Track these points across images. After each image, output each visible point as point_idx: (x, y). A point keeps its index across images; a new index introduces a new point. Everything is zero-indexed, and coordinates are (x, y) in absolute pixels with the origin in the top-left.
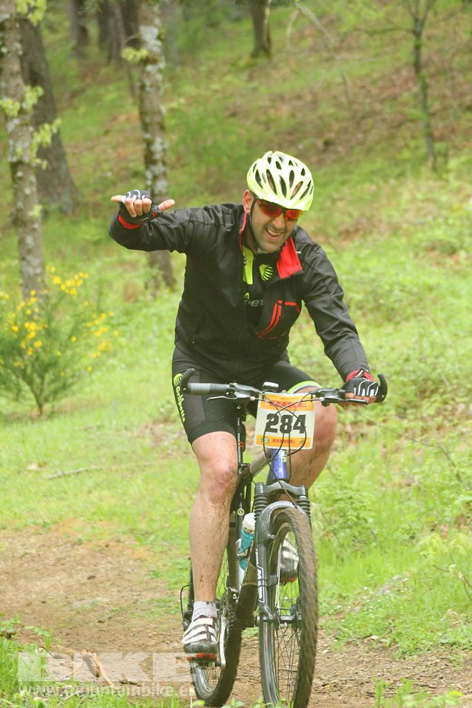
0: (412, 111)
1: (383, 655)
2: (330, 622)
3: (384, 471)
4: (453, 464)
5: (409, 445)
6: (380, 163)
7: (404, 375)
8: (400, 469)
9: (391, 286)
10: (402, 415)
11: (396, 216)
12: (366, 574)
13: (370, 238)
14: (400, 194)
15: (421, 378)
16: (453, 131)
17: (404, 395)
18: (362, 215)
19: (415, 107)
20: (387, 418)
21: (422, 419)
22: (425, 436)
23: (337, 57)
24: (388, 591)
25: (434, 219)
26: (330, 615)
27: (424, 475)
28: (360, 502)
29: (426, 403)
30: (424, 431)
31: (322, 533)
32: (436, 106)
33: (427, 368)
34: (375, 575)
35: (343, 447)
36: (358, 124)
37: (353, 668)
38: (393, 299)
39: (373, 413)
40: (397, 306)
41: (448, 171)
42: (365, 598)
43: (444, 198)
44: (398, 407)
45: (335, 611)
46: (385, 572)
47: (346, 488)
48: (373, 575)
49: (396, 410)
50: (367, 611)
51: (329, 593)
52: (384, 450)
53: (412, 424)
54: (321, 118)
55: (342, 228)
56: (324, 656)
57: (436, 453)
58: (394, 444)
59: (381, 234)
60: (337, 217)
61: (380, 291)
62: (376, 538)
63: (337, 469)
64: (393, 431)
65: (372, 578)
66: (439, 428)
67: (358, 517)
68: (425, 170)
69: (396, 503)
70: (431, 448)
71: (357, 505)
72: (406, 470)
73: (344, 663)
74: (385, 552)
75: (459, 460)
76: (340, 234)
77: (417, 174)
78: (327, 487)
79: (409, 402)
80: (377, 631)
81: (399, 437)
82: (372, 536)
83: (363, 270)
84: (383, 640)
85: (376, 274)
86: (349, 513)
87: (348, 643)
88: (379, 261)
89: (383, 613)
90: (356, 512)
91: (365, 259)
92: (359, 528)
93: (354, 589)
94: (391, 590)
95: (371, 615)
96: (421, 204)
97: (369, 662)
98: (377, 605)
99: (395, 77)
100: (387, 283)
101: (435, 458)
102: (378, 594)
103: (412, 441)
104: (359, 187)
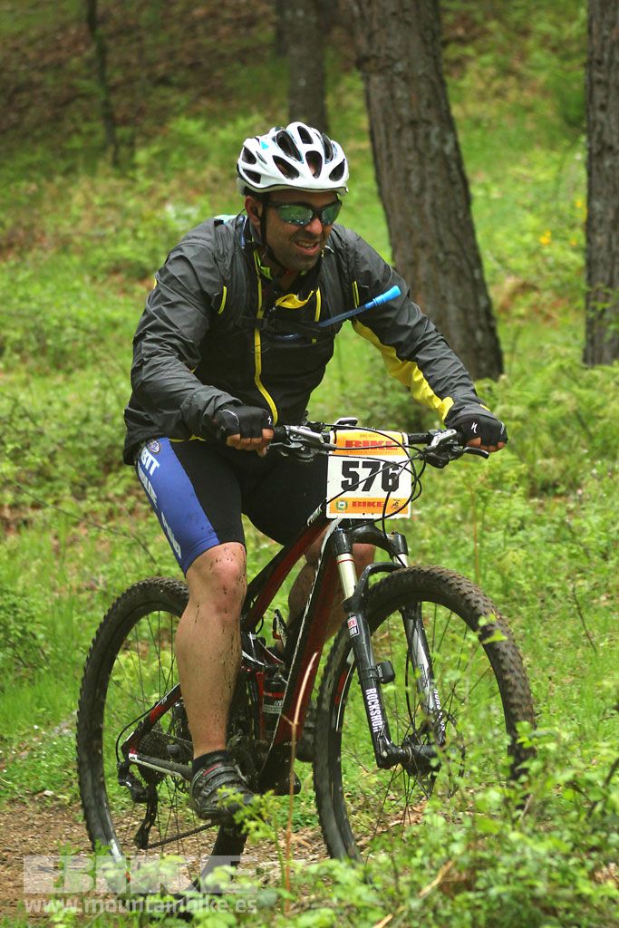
0: (85, 83)
1: (60, 816)
3: (56, 571)
4: (152, 560)
5: (93, 534)
6: (40, 154)
7: (83, 441)
8: (78, 568)
9: (61, 320)
10: (80, 495)
11: (66, 227)
12: (36, 709)
13: (29, 257)
14: (70, 197)
15: (106, 445)
16: (141, 112)
18: (18, 224)
19: (88, 77)
20: (59, 499)
21: (107, 500)
22: (113, 523)
24: (66, 731)
25: (118, 230)
27: (114, 574)
28: (27, 611)
29: (112, 478)
30: (110, 515)
32: (118, 76)
33: (113, 431)
34: (48, 709)
36: (10, 100)
37: (20, 835)
39: (41, 492)
40: (69, 348)
41: (134, 167)
43: (131, 203)
44: (74, 484)
46: (61, 705)
47: (7, 592)
48: (43, 709)
49: (71, 488)
50: (38, 757)
52: (55, 542)
53: (98, 506)
57: (130, 546)
58: (70, 533)
59: (44, 250)
61: (46, 328)
62: (47, 660)
64: (68, 515)
65: (43, 713)
66: (132, 511)
67: (23, 632)
68: (103, 165)
69: (74, 612)
70: (121, 539)
71: (22, 614)
72: (87, 569)
73: (7, 828)
74: (62, 679)
75: (161, 555)
77: (93, 172)
79: (89, 478)
80: (52, 784)
81: (76, 524)
82: (43, 657)
83: (22, 299)
84: (60, 797)
85: (40, 304)
86: (11, 627)
87: (13, 801)
88: (44, 287)
89: (60, 760)
90: (20, 625)
91: (24, 283)
92: (26, 646)
93: (20, 728)
94: (71, 728)
95: (43, 763)
96: (99, 211)
97: (42, 826)
98: (52, 750)
99: (59, 36)
100: (55, 317)
101: (129, 552)
102: (53, 735)
103: (96, 529)
104: (12, 186)
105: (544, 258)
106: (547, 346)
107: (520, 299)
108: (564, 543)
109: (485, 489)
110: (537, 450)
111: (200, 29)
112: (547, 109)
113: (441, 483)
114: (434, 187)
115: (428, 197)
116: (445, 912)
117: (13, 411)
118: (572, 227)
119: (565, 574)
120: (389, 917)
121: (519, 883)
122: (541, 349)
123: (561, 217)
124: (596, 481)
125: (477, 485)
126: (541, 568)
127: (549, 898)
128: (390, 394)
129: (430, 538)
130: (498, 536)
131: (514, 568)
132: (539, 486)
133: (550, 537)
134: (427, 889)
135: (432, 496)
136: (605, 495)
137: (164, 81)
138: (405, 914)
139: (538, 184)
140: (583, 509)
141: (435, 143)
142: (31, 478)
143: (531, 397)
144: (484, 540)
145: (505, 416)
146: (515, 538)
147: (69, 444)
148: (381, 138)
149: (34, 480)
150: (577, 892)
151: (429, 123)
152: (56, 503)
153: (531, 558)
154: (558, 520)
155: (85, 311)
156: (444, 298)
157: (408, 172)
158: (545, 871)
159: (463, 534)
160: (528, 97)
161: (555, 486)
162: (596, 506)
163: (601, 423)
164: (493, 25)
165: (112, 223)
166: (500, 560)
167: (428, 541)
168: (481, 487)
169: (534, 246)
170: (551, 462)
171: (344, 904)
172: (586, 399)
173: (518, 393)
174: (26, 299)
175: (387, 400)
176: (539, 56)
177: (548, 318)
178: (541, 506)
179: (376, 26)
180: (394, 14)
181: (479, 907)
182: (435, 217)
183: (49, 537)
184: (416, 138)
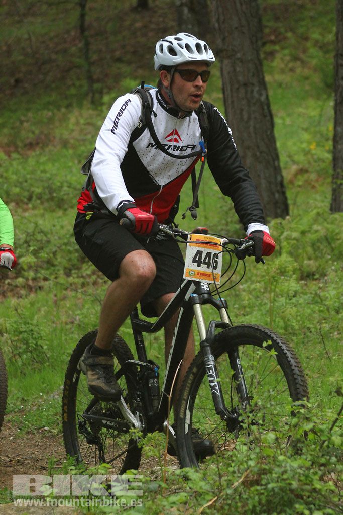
0: (78, 60)
1: (52, 441)
2: (15, 417)
3: (55, 313)
5: (74, 295)
6: (54, 96)
7: (70, 246)
8: (66, 312)
9: (62, 183)
10: (68, 274)
11: (66, 135)
12: (41, 384)
13: (47, 150)
14: (69, 119)
16: (107, 76)
17: (70, 260)
18: (42, 133)
19: (80, 57)
20: (57, 276)
21: (83, 277)
22: (84, 289)
23: (25, 20)
24: (56, 397)
25: (93, 137)
26: (15, 412)
27: (83, 316)
28: (39, 334)
29: (85, 266)
30: (83, 285)
31: (11, 355)
32: (95, 57)
34: (48, 385)
35: (26, 296)
36: (40, 68)
37: (31, 450)
38: (62, 193)
39: (48, 272)
40: (65, 197)
41: (102, 104)
42: (40, 401)
45: (19, 410)
46: (55, 383)
47: (28, 323)
48: (46, 385)
49: (64, 270)
50: (42, 410)
51: (15, 398)
52: (55, 298)
53: (76, 280)
54: (13, 63)
55: (27, 141)
56: (10, 441)
57: (93, 301)
58: (63, 294)
59: (54, 146)
60: (23, 134)
61: (54, 187)
62: (48, 359)
63: (22, 311)
64: (61, 284)
65: (45, 387)
66: (95, 283)
67: (36, 345)
68: (86, 103)
69: (63, 335)
70: (88, 298)
71: (36, 335)
72: (71, 313)
73: (25, 446)
74: (55, 369)
76: (25, 146)
77: (80, 106)
78: (15, 322)
79: (73, 265)
80: (49, 424)
81: (66, 289)
82: (46, 358)
83: (42, 172)
84: (52, 431)
85: (51, 175)
86: (30, 342)
87: (28, 432)
88: (53, 165)
89: (53, 411)
90: (35, 341)
91: (44, 164)
92: (37, 352)
93: (33, 395)
94: (59, 395)
95: (44, 413)
96: (83, 127)
97: (43, 445)
98: (49, 406)
99: (66, 36)
100: (59, 181)
101: (92, 304)
102: (50, 399)
103: (75, 292)
104: (40, 113)
105: (313, 155)
106: (311, 201)
107: (299, 177)
108: (317, 304)
109: (276, 275)
110: (305, 255)
111: (138, 33)
112: (317, 78)
113: (255, 272)
114: (255, 118)
115: (252, 123)
116: (245, 496)
117: (35, 229)
118: (327, 140)
119: (317, 321)
120: (216, 498)
121: (283, 482)
122: (308, 203)
123: (322, 135)
124: (334, 273)
125: (272, 273)
126: (304, 318)
127: (299, 490)
128: (230, 225)
129: (247, 300)
130: (282, 300)
131: (290, 317)
132: (305, 274)
133: (310, 301)
134: (236, 484)
135: (250, 278)
136: (338, 280)
137: (119, 60)
138: (224, 497)
139: (311, 117)
140: (327, 287)
141: (256, 95)
142: (43, 264)
143: (302, 228)
144: (275, 302)
145: (289, 238)
146: (291, 301)
147: (64, 247)
148: (228, 92)
149: (45, 265)
150: (313, 487)
151: (253, 85)
152: (56, 278)
153: (300, 312)
154: (314, 292)
155: (74, 178)
156: (259, 176)
157: (242, 110)
158: (297, 476)
159: (265, 299)
160: (307, 72)
161: (314, 275)
162: (334, 285)
163: (339, 242)
164: (289, 34)
165: (90, 133)
166: (283, 312)
167: (246, 302)
168: (274, 274)
169: (307, 149)
170: (312, 262)
171: (193, 491)
172: (331, 230)
173: (295, 226)
174: (44, 171)
175: (229, 228)
176: (313, 51)
177: (314, 187)
178: (306, 284)
179: (227, 34)
180: (236, 28)
181: (263, 494)
182: (256, 134)
183: (51, 295)
184: (246, 93)
